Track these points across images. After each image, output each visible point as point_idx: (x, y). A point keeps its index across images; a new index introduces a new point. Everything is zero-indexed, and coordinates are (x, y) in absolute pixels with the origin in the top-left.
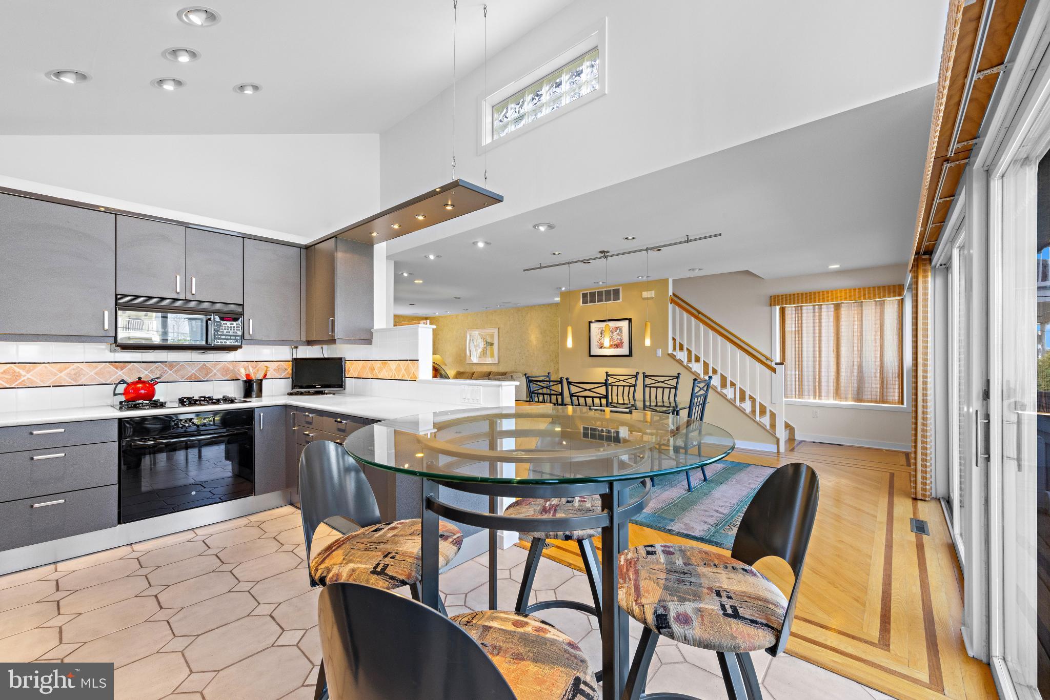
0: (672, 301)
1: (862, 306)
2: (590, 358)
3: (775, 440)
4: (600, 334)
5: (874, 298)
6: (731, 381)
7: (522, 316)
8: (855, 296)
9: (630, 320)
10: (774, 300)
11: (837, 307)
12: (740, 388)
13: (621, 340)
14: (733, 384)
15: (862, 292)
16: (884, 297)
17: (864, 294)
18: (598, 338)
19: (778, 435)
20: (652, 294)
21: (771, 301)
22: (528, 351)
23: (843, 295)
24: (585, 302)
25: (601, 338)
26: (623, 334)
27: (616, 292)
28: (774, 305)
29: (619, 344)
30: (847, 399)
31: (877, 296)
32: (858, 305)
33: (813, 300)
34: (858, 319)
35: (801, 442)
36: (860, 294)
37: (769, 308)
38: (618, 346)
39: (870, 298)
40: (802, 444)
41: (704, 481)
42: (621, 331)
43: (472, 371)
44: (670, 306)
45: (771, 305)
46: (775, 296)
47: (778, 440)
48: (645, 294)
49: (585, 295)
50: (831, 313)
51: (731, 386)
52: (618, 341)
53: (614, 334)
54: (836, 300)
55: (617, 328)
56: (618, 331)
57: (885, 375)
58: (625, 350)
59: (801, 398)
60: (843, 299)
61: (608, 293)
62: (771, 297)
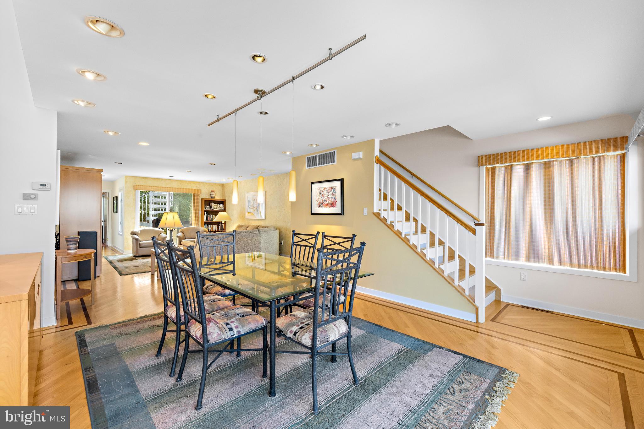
0: (378, 161)
1: (577, 163)
2: (312, 216)
3: (474, 309)
4: (319, 194)
5: (591, 153)
6: (440, 240)
7: (281, 181)
8: (568, 152)
9: (342, 181)
10: (482, 160)
11: (549, 166)
12: (448, 246)
13: (335, 199)
14: (441, 243)
15: (576, 148)
16: (603, 151)
17: (579, 150)
18: (317, 198)
19: (477, 303)
20: (361, 155)
21: (479, 161)
22: (284, 209)
23: (555, 152)
24: (309, 166)
25: (320, 197)
26: (336, 194)
27: (332, 154)
28: (481, 165)
29: (333, 204)
30: (559, 263)
31: (594, 150)
32: (572, 163)
33: (521, 158)
34: (573, 178)
35: (508, 305)
36: (573, 151)
37: (477, 168)
38: (332, 205)
39: (585, 154)
40: (509, 307)
41: (354, 384)
42: (335, 191)
43: (247, 225)
44: (377, 167)
45: (478, 165)
46: (482, 156)
47: (477, 309)
48: (355, 155)
49: (309, 159)
50: (542, 172)
51: (439, 244)
52: (333, 200)
53: (330, 194)
54: (547, 157)
55: (332, 188)
56: (333, 191)
57: (603, 240)
58: (337, 210)
59: (510, 259)
60: (555, 157)
61: (326, 155)
62: (479, 157)
